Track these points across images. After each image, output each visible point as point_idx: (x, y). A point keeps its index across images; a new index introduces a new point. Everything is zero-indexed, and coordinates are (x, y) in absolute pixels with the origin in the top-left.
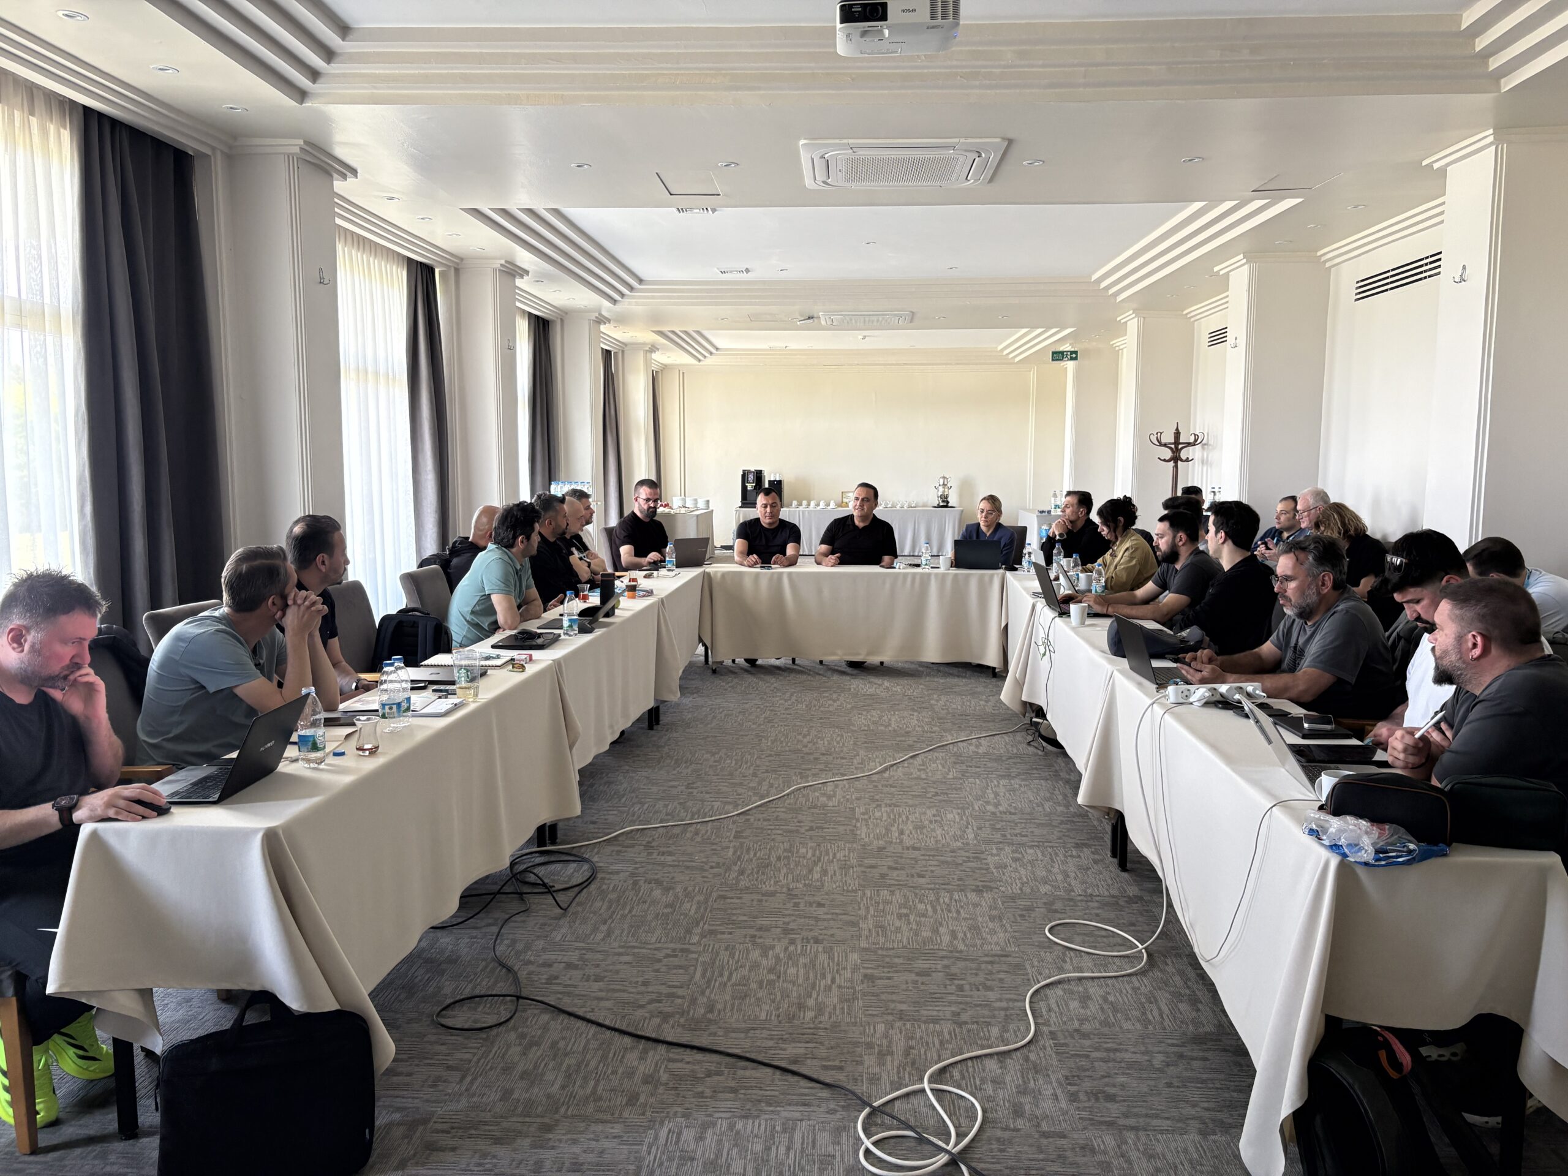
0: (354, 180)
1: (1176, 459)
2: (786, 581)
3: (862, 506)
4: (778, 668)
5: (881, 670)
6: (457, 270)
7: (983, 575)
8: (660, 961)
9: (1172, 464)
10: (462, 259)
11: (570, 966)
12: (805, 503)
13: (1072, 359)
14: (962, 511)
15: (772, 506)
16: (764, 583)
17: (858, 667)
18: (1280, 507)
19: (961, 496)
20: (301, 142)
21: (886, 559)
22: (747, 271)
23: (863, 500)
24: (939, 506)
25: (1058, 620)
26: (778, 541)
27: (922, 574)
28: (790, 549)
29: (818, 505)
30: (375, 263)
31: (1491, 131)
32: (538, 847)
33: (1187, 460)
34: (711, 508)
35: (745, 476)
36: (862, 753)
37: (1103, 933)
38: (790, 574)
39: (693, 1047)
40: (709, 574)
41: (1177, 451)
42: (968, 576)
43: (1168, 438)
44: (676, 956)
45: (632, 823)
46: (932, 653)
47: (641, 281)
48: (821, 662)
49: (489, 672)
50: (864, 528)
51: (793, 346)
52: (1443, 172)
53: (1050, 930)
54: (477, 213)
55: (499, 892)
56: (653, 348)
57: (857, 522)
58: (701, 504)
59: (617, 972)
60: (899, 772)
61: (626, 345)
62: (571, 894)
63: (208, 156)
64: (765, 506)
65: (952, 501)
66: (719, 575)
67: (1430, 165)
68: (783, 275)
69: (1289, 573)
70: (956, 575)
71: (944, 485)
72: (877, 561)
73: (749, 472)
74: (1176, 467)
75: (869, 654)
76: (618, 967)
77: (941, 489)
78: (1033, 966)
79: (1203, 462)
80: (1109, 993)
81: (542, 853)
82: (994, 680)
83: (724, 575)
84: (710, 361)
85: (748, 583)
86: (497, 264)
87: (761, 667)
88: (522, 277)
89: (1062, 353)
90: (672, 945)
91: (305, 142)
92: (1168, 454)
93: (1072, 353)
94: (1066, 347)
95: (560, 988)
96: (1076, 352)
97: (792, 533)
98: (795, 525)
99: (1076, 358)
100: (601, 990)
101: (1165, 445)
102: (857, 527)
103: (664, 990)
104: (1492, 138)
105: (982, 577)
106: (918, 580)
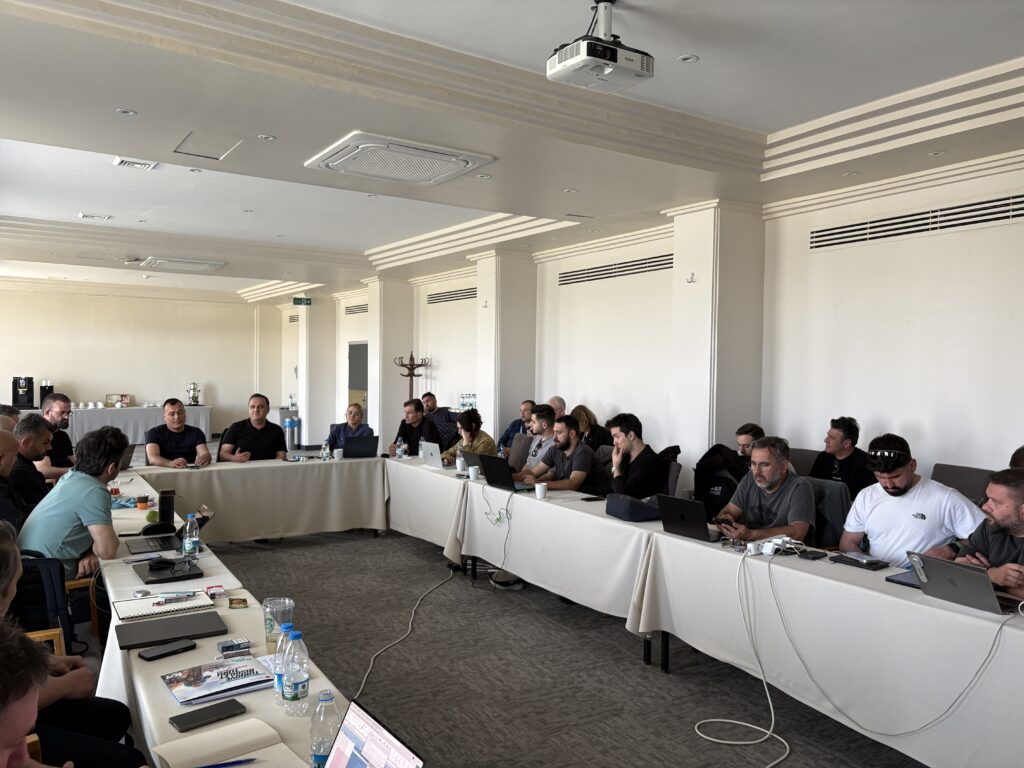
1: (411, 375)
3: (258, 411)
9: (409, 378)
13: (307, 304)
15: (178, 414)
16: (196, 480)
17: (264, 542)
18: (523, 407)
21: (281, 453)
23: (258, 407)
25: (515, 495)
27: (326, 465)
28: (201, 449)
31: (718, 200)
33: (420, 375)
35: (16, 382)
38: (219, 472)
41: (412, 368)
43: (406, 361)
46: (334, 525)
50: (261, 429)
57: (254, 425)
65: (201, 400)
67: (665, 214)
68: (141, 226)
69: (766, 460)
71: (194, 389)
72: (273, 456)
73: (20, 378)
74: (412, 380)
75: (285, 531)
77: (192, 392)
79: (427, 377)
89: (301, 299)
92: (406, 371)
93: (307, 300)
96: (310, 300)
97: (200, 435)
98: (198, 429)
101: (403, 365)
104: (715, 204)
105: (369, 464)
106: (323, 469)
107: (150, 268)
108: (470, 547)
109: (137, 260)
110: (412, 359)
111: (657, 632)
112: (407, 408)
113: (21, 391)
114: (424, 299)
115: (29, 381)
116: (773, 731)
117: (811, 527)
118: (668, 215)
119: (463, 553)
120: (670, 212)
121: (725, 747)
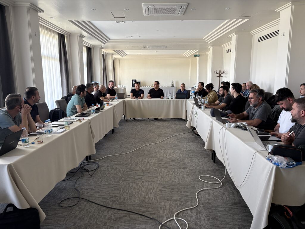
0: (43, 13)
1: (220, 76)
2: (141, 102)
3: (156, 86)
4: (139, 120)
5: (161, 120)
6: (69, 36)
7: (182, 100)
8: (113, 188)
10: (70, 33)
11: (92, 189)
12: (145, 86)
14: (176, 88)
15: (138, 86)
16: (136, 102)
17: (156, 119)
19: (176, 84)
20: (30, 3)
21: (162, 97)
22: (132, 37)
24: (172, 87)
25: (199, 109)
26: (139, 93)
27: (169, 100)
28: (142, 95)
29: (147, 87)
30: (50, 33)
31: (291, 2)
32: (87, 161)
33: (222, 76)
34: (126, 87)
35: (133, 81)
36: (158, 138)
37: (212, 178)
38: (142, 100)
39: (120, 210)
40: (125, 100)
41: (220, 74)
42: (179, 100)
43: (218, 72)
44: (116, 186)
45: (108, 155)
46: (171, 116)
47: (110, 39)
48: (149, 119)
49: (74, 122)
50: (157, 90)
51: (142, 54)
52: (279, 12)
53: (200, 178)
54: (72, 22)
55: (77, 172)
56: (113, 54)
58: (124, 87)
59: (103, 191)
60: (165, 142)
61: (107, 53)
62: (93, 172)
63: (8, 6)
64: (137, 86)
65: (174, 85)
67: (277, 11)
69: (252, 97)
70: (176, 100)
71: (173, 82)
72: (160, 98)
73: (133, 80)
74: (220, 78)
75: (159, 117)
76: (103, 189)
77: (172, 83)
78: (197, 186)
79: (225, 77)
80: (214, 193)
81: (87, 162)
82: (184, 122)
83: (128, 101)
84: (125, 57)
85: (133, 102)
86: (78, 35)
87: (136, 120)
88: (84, 38)
89: (196, 55)
90: (116, 184)
91: (31, 3)
92: (218, 75)
93: (198, 55)
94: (197, 54)
95: (90, 195)
96: (199, 55)
97: (142, 92)
98: (143, 90)
99: (199, 56)
100: (99, 195)
103: (114, 195)
106: (168, 101)
108: (192, 124)
109: (145, 47)
110: (220, 71)
112: (199, 84)
113: (134, 83)
114: (226, 51)
115: (135, 81)
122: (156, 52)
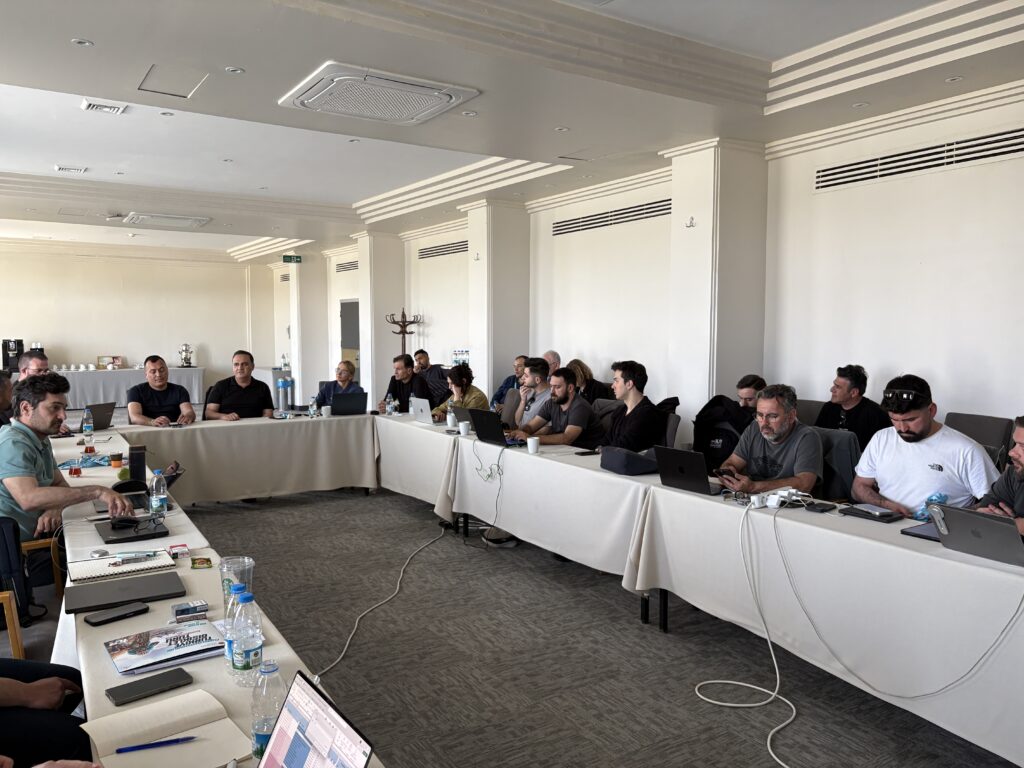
1: (403, 332)
2: (199, 437)
3: (242, 369)
9: (401, 336)
13: (297, 262)
14: (204, 371)
15: (159, 372)
16: (178, 440)
18: (516, 363)
21: (267, 411)
22: (86, 170)
23: (242, 364)
24: (183, 366)
25: (506, 450)
26: (171, 402)
28: (184, 408)
31: (718, 139)
33: (411, 333)
38: (195, 431)
41: (404, 325)
43: (398, 318)
46: (323, 484)
48: (218, 503)
50: (247, 387)
52: (670, 159)
57: (240, 383)
66: (134, 436)
67: (662, 155)
68: (119, 179)
69: (774, 412)
72: (260, 414)
73: (9, 341)
74: (404, 338)
75: (273, 490)
78: (737, 732)
79: (419, 334)
82: (369, 498)
89: (291, 257)
92: (398, 329)
93: (297, 257)
94: (291, 253)
96: (300, 257)
98: (182, 388)
99: (300, 262)
101: (395, 322)
102: (240, 387)
104: (716, 143)
105: (358, 421)
107: (133, 225)
108: (462, 503)
109: (118, 216)
110: (404, 316)
111: (655, 590)
112: (397, 364)
113: (11, 354)
114: (415, 254)
115: (19, 343)
116: (778, 693)
117: (818, 479)
118: (666, 156)
119: (454, 510)
120: (667, 153)
121: (727, 710)
122: (134, 235)
